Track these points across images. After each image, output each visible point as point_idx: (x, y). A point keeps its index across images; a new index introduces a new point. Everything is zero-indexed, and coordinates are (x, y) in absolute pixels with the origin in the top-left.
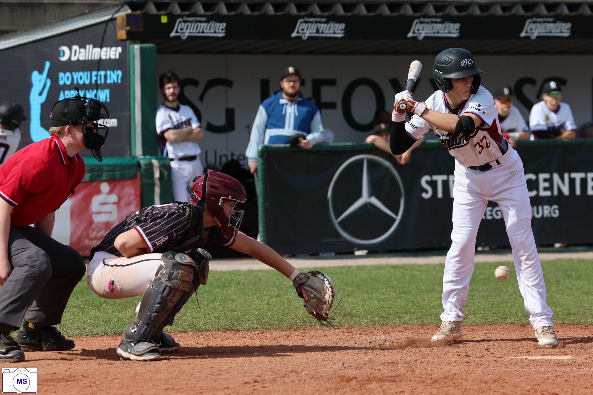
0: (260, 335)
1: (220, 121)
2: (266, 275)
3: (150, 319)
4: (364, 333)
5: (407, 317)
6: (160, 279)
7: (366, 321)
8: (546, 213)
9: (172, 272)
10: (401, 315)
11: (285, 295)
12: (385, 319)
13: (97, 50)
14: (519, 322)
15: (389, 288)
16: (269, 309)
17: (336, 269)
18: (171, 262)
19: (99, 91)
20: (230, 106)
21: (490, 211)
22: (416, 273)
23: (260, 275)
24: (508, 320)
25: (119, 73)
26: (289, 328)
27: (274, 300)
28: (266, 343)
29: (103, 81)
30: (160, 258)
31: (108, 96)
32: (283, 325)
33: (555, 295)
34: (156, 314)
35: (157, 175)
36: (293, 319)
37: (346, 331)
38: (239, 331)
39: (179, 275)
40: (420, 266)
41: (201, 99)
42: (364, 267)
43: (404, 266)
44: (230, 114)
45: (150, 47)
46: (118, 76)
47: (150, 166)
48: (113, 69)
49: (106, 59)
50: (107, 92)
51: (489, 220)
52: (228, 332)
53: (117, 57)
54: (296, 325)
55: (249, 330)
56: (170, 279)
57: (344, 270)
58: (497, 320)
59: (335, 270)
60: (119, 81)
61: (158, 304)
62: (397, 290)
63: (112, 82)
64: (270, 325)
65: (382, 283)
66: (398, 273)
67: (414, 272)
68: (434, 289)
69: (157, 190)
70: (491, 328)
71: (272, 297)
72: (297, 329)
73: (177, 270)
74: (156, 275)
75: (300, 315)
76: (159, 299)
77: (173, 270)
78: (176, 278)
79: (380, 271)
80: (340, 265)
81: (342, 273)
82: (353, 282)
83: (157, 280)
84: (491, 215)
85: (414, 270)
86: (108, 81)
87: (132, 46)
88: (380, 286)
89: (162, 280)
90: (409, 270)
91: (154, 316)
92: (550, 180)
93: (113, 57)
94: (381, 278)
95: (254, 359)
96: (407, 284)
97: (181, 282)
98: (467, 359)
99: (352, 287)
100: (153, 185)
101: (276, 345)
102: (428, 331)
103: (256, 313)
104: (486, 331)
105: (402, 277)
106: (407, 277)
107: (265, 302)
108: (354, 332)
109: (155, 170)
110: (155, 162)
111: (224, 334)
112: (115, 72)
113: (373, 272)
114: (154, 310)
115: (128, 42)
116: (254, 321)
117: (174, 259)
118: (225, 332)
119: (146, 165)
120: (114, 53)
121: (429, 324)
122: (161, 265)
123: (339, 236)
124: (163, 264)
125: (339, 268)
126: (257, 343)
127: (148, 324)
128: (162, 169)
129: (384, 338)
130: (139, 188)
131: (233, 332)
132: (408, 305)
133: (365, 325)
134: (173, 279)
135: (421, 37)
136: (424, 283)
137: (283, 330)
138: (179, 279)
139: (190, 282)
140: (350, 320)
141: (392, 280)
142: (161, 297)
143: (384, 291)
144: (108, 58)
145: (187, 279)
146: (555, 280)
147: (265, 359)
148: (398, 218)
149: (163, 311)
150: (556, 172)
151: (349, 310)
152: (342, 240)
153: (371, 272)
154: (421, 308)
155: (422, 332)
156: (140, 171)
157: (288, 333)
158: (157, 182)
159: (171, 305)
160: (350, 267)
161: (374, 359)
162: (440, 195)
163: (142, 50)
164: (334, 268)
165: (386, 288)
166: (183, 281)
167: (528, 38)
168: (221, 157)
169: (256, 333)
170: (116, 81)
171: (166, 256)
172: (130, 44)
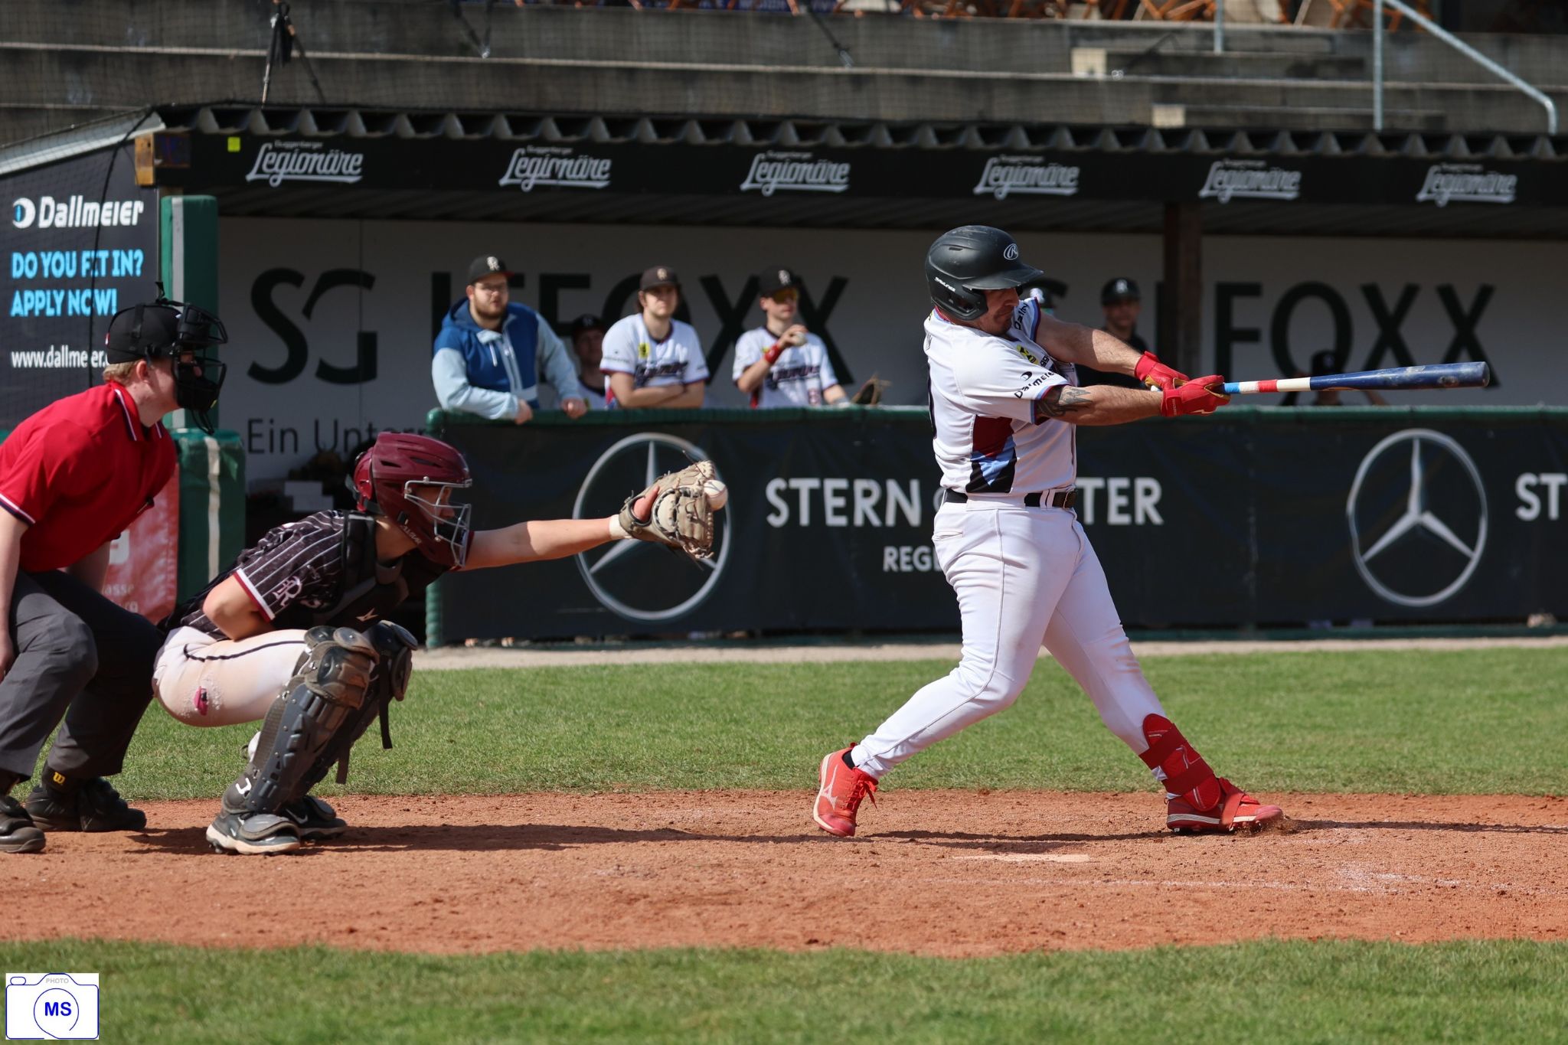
0: (439, 804)
1: (347, 358)
2: (443, 680)
3: (278, 766)
4: (655, 805)
5: (744, 772)
6: (301, 680)
7: (658, 779)
9: (326, 665)
10: (731, 768)
11: (487, 722)
12: (697, 775)
13: (95, 206)
14: (975, 785)
15: (701, 713)
16: (456, 752)
17: (588, 670)
18: (326, 645)
19: (96, 292)
20: (368, 328)
21: (907, 554)
22: (757, 681)
23: (430, 680)
24: (954, 780)
25: (139, 254)
26: (498, 791)
27: (464, 732)
28: (455, 821)
29: (103, 273)
30: (302, 639)
31: (114, 304)
32: (486, 784)
33: (1046, 730)
34: (290, 754)
35: (215, 469)
36: (505, 772)
37: (617, 799)
38: (394, 796)
39: (342, 673)
40: (766, 666)
41: (307, 312)
42: (647, 667)
43: (730, 667)
44: (368, 344)
45: (205, 201)
46: (135, 262)
47: (201, 450)
48: (125, 247)
49: (112, 226)
50: (113, 293)
51: (907, 573)
52: (372, 798)
53: (135, 222)
54: (513, 785)
55: (415, 795)
56: (321, 679)
57: (605, 673)
58: (930, 779)
59: (585, 672)
60: (138, 272)
61: (296, 732)
62: (720, 716)
63: (123, 273)
64: (458, 785)
65: (685, 701)
66: (718, 680)
67: (751, 679)
68: (795, 715)
69: (214, 501)
70: (917, 796)
71: (459, 728)
72: (515, 793)
73: (336, 663)
74: (295, 673)
75: (521, 766)
76: (297, 724)
77: (329, 661)
78: (334, 678)
79: (681, 677)
80: (597, 662)
81: (601, 679)
82: (625, 699)
83: (296, 682)
84: (911, 563)
85: (750, 674)
86: (116, 272)
87: (166, 199)
88: (682, 707)
89: (307, 682)
90: (741, 674)
91: (288, 758)
93: (125, 222)
94: (683, 690)
95: (433, 855)
96: (738, 704)
97: (343, 687)
98: (872, 860)
99: (625, 708)
100: (206, 490)
101: (475, 824)
102: (788, 801)
103: (430, 758)
104: (909, 803)
105: (725, 689)
106: (738, 689)
107: (446, 738)
108: (635, 801)
109: (210, 460)
110: (211, 443)
111: (362, 802)
112: (130, 252)
113: (667, 678)
114: (288, 746)
115: (158, 192)
116: (425, 777)
117: (332, 639)
118: (365, 799)
119: (191, 448)
120: (129, 213)
121: (790, 787)
122: (304, 653)
123: (595, 602)
124: (308, 650)
125: (595, 668)
126: (436, 821)
127: (273, 776)
128: (226, 457)
129: (698, 814)
130: (176, 496)
131: (381, 799)
132: (743, 747)
133: (655, 788)
134: (327, 680)
135: (769, 190)
136: (772, 703)
137: (486, 796)
138: (341, 682)
139: (363, 689)
140: (626, 777)
141: (707, 695)
142: (303, 719)
143: (693, 718)
144: (115, 223)
145: (357, 681)
146: (1043, 698)
147: (455, 855)
148: (718, 567)
149: (306, 748)
151: (622, 757)
152: (600, 610)
153: (661, 677)
154: (771, 753)
155: (776, 804)
156: (179, 461)
157: (495, 802)
158: (215, 485)
159: (323, 736)
160: (617, 667)
161: (681, 858)
162: (804, 519)
163: (187, 207)
164: (585, 667)
165: (696, 710)
166: (348, 686)
167: (989, 196)
168: (347, 433)
169: (430, 802)
170: (131, 272)
171: (314, 634)
172: (161, 196)
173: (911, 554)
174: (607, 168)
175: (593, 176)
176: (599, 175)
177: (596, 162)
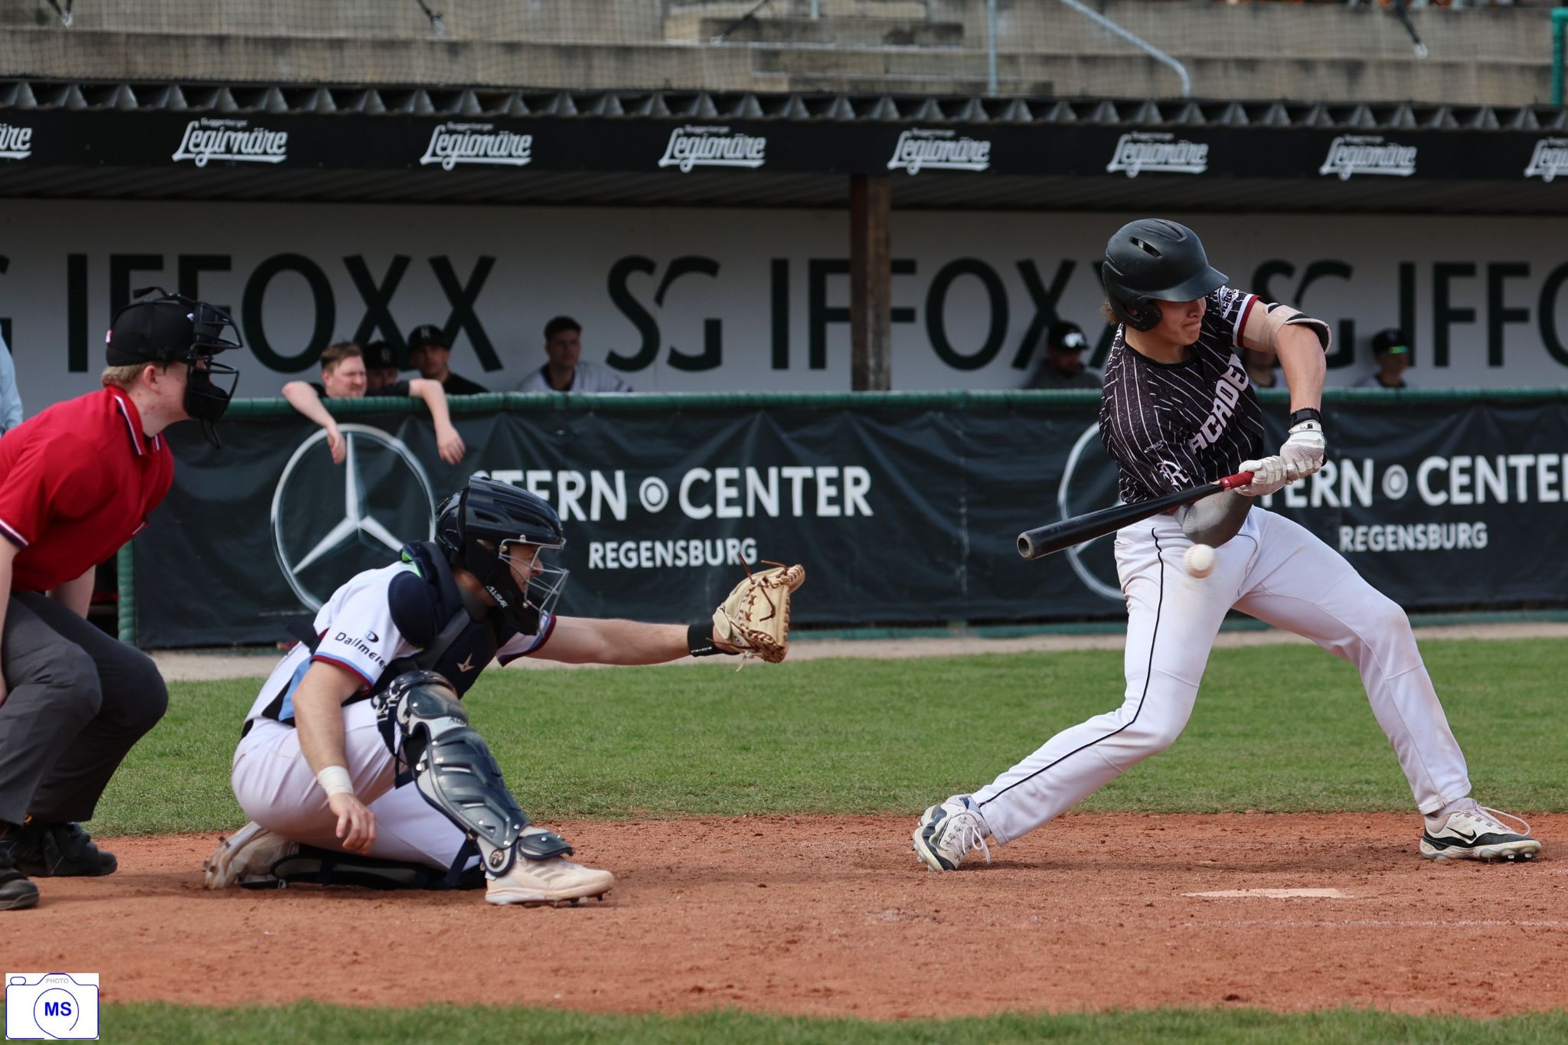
8: (732, 555)
21: (613, 550)
51: (612, 570)
84: (616, 559)
92: (740, 483)
135: (450, 163)
150: (751, 465)
173: (616, 550)
174: (283, 142)
175: (269, 150)
176: (275, 149)
177: (272, 135)
